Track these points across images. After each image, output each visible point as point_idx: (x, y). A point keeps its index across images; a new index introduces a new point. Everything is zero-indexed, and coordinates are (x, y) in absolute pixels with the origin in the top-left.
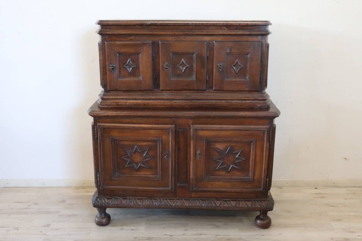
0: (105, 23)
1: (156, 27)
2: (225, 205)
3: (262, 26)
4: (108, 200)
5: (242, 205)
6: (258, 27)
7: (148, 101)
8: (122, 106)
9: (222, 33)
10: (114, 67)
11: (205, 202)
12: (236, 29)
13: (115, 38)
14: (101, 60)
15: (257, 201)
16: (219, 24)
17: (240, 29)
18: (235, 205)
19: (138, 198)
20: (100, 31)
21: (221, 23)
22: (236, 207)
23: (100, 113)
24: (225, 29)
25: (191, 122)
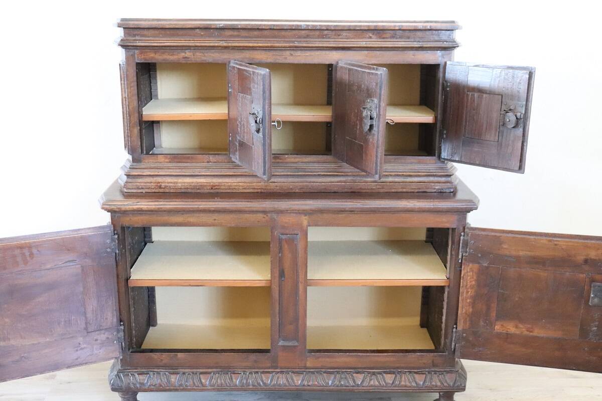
0: (134, 24)
1: (236, 33)
2: (372, 383)
3: (444, 31)
4: (141, 377)
5: (405, 382)
6: (437, 32)
7: (220, 181)
8: (167, 191)
9: (365, 45)
11: (332, 377)
12: (393, 37)
13: (153, 55)
14: (125, 98)
15: (435, 374)
16: (361, 26)
17: (401, 37)
18: (391, 383)
19: (201, 371)
20: (122, 40)
21: (364, 26)
22: (394, 384)
23: (124, 205)
24: (371, 37)
25: (305, 220)
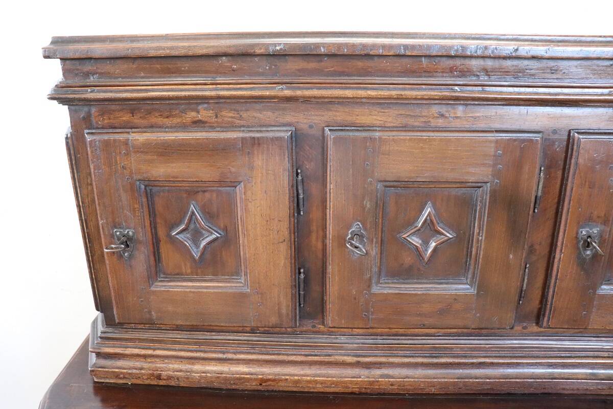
7: (278, 370)
10: (130, 239)
13: (126, 117)
20: (58, 87)
